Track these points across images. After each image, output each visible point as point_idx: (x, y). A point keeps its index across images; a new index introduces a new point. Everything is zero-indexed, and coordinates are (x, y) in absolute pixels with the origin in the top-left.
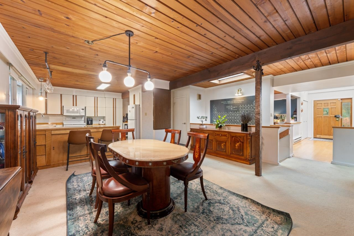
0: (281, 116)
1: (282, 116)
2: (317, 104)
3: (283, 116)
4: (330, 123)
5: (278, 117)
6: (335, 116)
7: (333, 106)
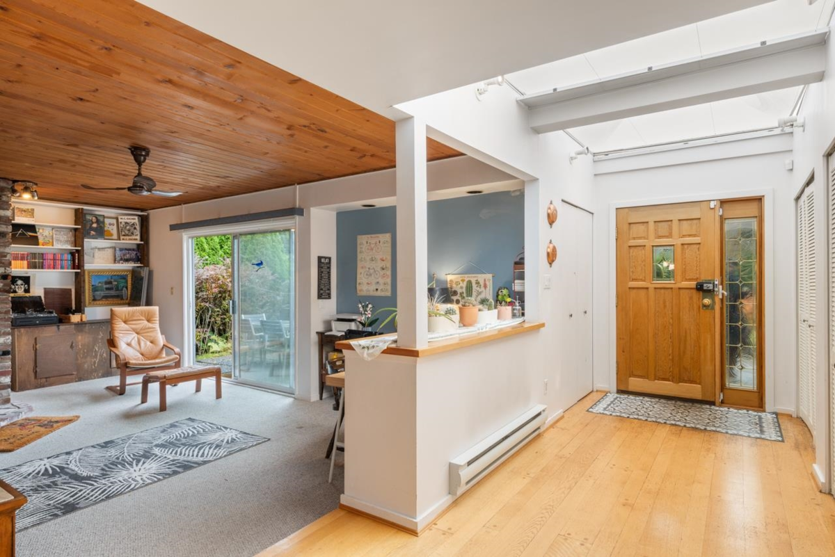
0: (469, 284)
1: (474, 286)
2: (630, 224)
3: (478, 283)
4: (679, 319)
5: (455, 293)
6: (699, 287)
7: (690, 236)
